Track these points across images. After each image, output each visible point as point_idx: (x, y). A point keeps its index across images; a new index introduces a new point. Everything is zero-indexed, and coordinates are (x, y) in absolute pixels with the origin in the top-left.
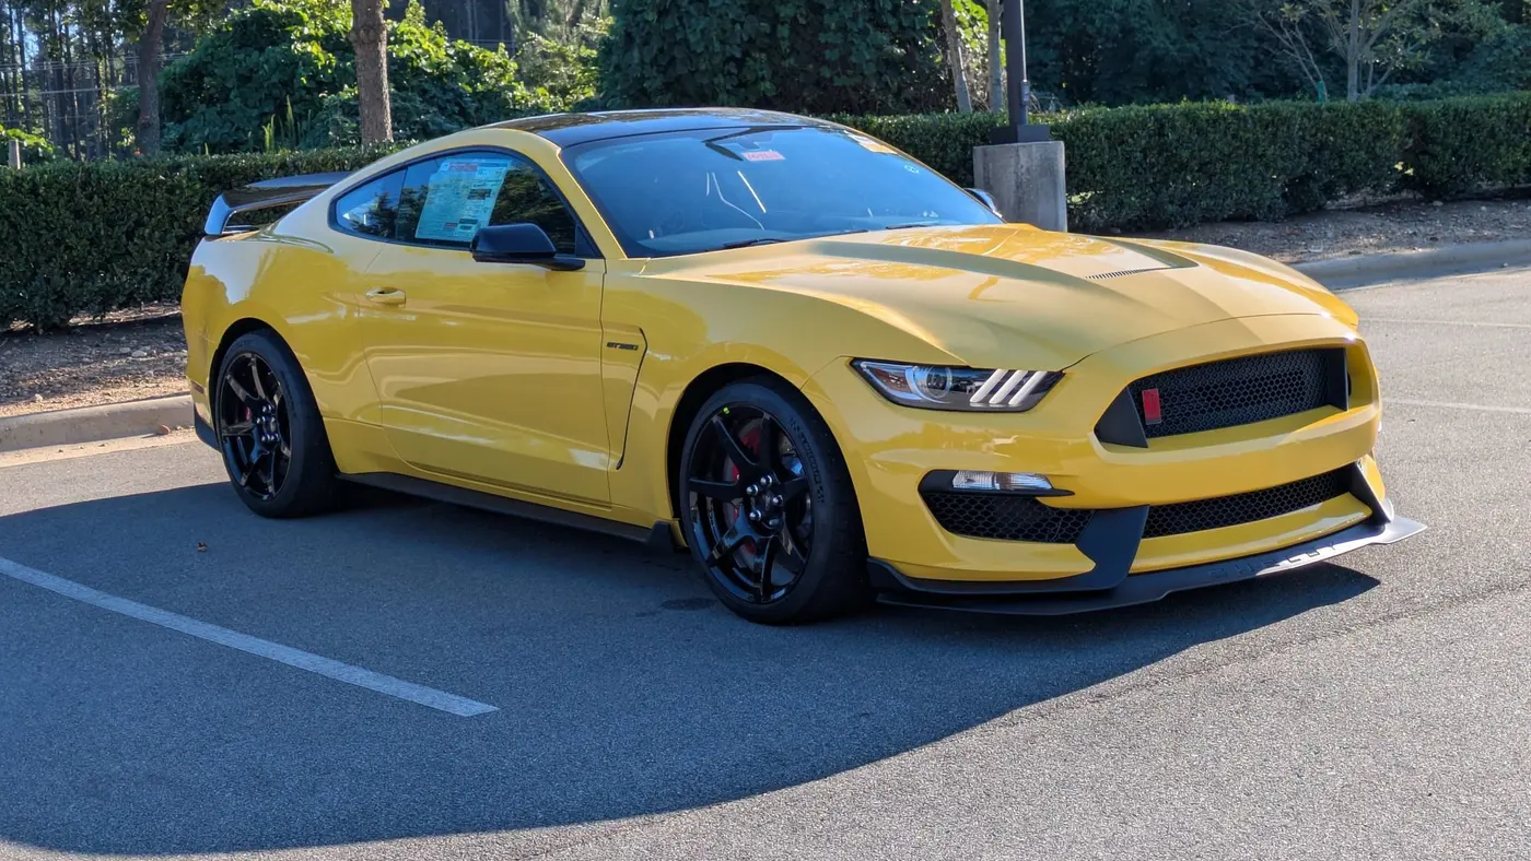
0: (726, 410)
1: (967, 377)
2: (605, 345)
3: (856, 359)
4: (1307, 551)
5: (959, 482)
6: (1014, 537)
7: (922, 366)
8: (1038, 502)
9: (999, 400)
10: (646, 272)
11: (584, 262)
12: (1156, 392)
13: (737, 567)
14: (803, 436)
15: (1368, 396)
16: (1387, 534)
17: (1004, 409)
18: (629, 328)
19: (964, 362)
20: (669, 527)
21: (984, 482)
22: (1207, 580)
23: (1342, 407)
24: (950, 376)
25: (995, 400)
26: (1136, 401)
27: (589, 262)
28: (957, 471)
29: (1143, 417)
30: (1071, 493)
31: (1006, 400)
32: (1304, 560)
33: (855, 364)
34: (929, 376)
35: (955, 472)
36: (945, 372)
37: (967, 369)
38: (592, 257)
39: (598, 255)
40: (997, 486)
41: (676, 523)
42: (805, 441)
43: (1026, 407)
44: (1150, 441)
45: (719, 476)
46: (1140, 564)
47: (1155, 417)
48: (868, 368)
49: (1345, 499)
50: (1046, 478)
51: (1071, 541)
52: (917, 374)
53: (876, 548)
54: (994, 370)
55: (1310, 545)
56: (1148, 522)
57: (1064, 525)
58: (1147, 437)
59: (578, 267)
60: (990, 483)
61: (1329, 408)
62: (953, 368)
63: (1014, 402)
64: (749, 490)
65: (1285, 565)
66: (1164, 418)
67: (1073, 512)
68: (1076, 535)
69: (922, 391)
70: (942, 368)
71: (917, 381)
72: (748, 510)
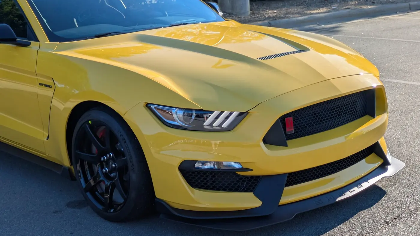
0: (90, 122)
1: (201, 114)
2: (38, 84)
3: (148, 104)
4: (357, 186)
5: (198, 166)
6: (224, 190)
7: (180, 109)
8: (236, 173)
9: (217, 125)
10: (57, 50)
11: (30, 43)
12: (291, 118)
13: (98, 192)
14: (124, 139)
15: (384, 110)
16: (390, 171)
17: (220, 130)
18: (48, 77)
19: (201, 108)
20: (69, 169)
21: (210, 166)
22: (313, 206)
23: (373, 116)
24: (194, 113)
25: (215, 124)
26: (282, 123)
27: (33, 43)
28: (197, 161)
29: (285, 130)
30: (251, 170)
31: (220, 125)
32: (356, 190)
33: (149, 105)
34: (184, 113)
35: (196, 161)
36: (192, 111)
37: (202, 110)
38: (34, 41)
39: (36, 40)
40: (216, 167)
41: (72, 168)
42: (125, 142)
43: (231, 128)
44: (289, 142)
45: (90, 151)
46: (284, 200)
47: (291, 130)
48: (155, 108)
49: (372, 156)
50: (239, 163)
51: (251, 191)
52: (178, 112)
53: (159, 194)
54: (214, 111)
55: (358, 182)
56: (287, 180)
57: (247, 183)
58: (287, 140)
59: (27, 45)
60: (213, 167)
61: (367, 117)
62: (196, 110)
63: (225, 126)
64: (102, 159)
65: (348, 194)
66: (295, 130)
67: (252, 177)
68: (254, 188)
69: (180, 120)
70: (191, 110)
71: (178, 116)
72: (102, 168)
